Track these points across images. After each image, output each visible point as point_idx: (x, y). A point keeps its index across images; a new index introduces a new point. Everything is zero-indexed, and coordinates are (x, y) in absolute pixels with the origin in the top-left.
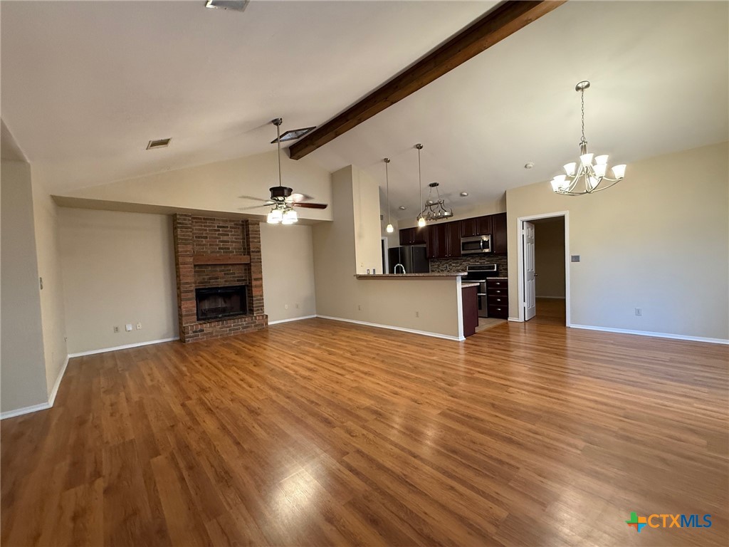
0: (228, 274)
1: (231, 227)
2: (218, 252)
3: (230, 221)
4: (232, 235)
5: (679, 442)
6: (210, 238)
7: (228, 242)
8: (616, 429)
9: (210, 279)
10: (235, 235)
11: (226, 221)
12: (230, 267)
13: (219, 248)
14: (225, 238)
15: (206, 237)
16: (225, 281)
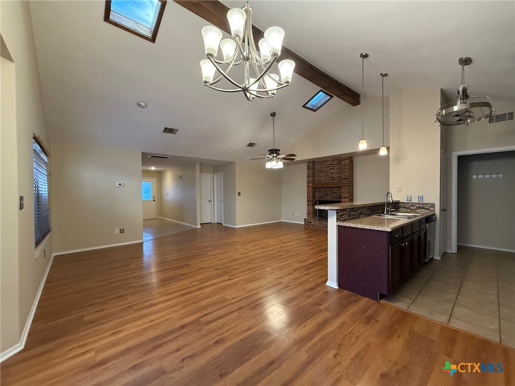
0: (333, 193)
1: (336, 164)
2: (329, 180)
3: (336, 160)
4: (337, 169)
5: (97, 310)
6: (325, 172)
7: (334, 173)
8: (129, 297)
9: (324, 195)
10: (339, 168)
11: (334, 160)
12: (334, 189)
13: (329, 178)
14: (332, 171)
15: (323, 172)
16: (332, 197)
